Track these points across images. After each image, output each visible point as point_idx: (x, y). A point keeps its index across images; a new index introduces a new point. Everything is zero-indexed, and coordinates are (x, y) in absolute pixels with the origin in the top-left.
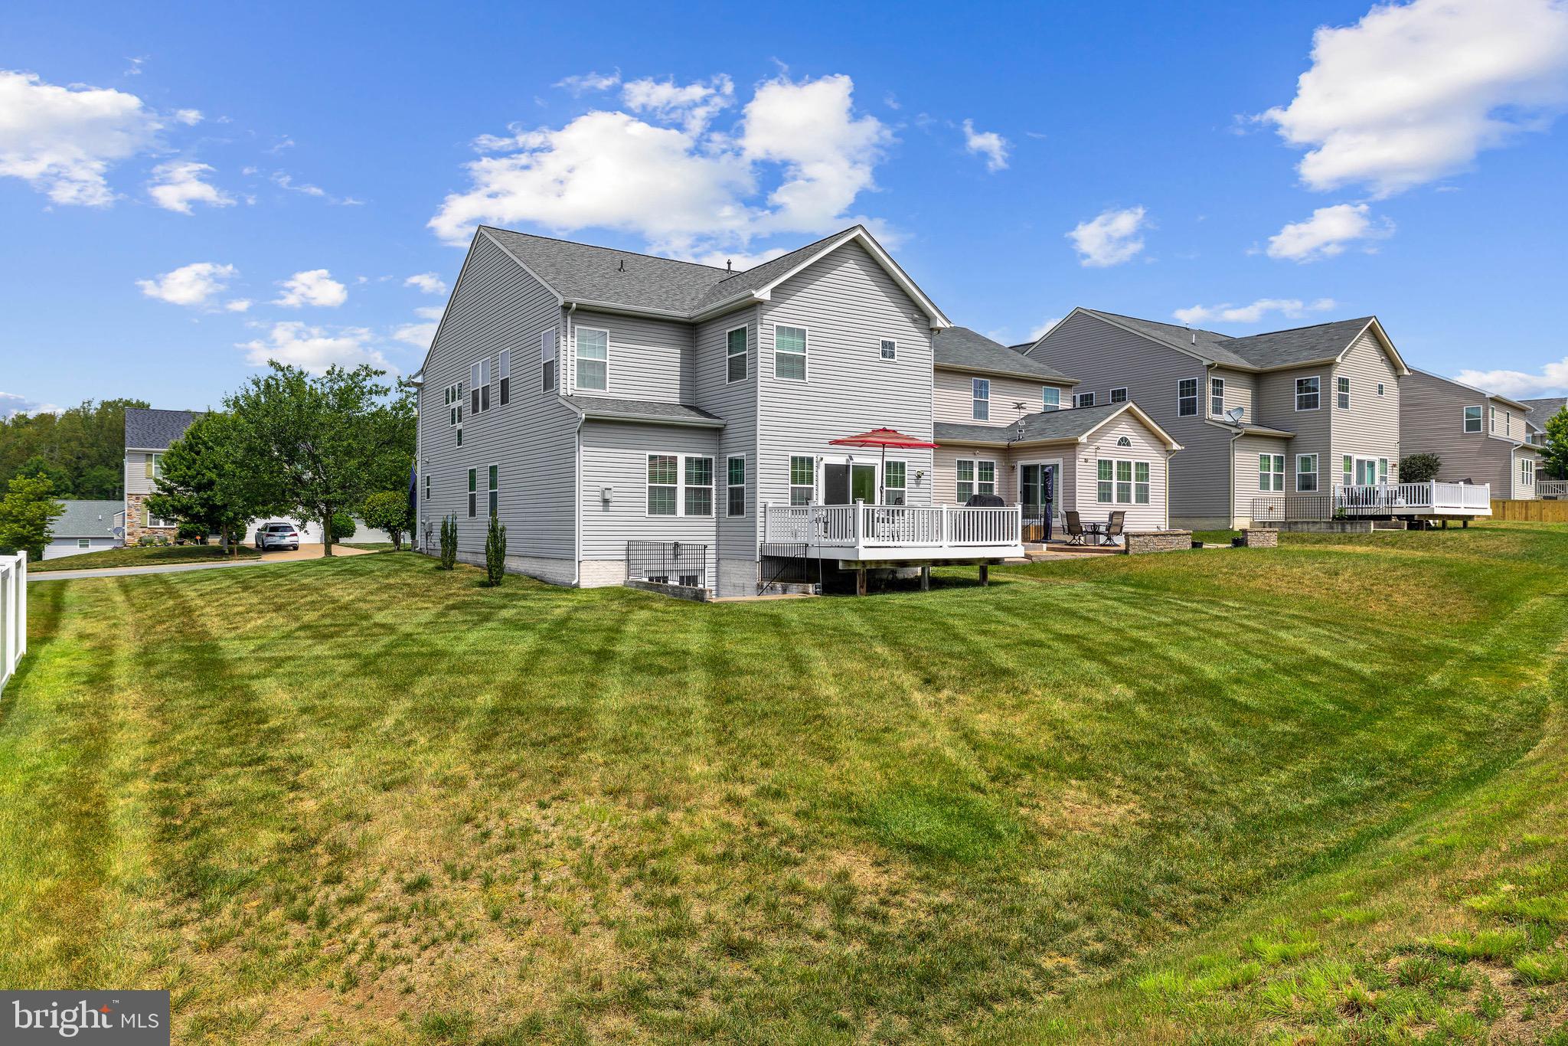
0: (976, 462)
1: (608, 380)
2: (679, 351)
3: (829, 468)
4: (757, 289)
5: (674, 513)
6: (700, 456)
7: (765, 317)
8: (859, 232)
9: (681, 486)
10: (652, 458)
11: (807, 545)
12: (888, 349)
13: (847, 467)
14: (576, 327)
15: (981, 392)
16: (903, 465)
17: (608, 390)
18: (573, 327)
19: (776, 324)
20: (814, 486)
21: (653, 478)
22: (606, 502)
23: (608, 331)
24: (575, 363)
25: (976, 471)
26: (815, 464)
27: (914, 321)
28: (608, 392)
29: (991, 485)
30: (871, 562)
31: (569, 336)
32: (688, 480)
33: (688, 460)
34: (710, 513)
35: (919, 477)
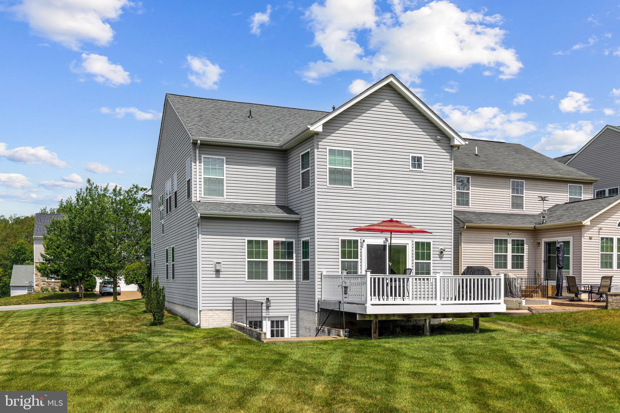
0: (510, 240)
1: (225, 191)
2: (275, 169)
3: (371, 249)
4: (312, 124)
5: (266, 278)
6: (284, 240)
7: (320, 143)
8: (391, 79)
9: (271, 260)
10: (250, 242)
11: (340, 302)
12: (417, 162)
13: (385, 246)
14: (203, 156)
15: (517, 189)
16: (429, 244)
17: (225, 197)
18: (200, 156)
19: (328, 148)
20: (359, 260)
21: (250, 255)
22: (218, 272)
23: (224, 158)
24: (202, 180)
25: (510, 246)
26: (359, 244)
27: (438, 141)
28: (225, 198)
29: (522, 257)
30: (382, 315)
31: (198, 162)
32: (276, 255)
33: (276, 244)
34: (292, 278)
35: (442, 252)
